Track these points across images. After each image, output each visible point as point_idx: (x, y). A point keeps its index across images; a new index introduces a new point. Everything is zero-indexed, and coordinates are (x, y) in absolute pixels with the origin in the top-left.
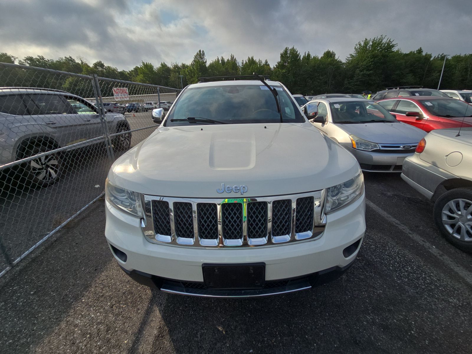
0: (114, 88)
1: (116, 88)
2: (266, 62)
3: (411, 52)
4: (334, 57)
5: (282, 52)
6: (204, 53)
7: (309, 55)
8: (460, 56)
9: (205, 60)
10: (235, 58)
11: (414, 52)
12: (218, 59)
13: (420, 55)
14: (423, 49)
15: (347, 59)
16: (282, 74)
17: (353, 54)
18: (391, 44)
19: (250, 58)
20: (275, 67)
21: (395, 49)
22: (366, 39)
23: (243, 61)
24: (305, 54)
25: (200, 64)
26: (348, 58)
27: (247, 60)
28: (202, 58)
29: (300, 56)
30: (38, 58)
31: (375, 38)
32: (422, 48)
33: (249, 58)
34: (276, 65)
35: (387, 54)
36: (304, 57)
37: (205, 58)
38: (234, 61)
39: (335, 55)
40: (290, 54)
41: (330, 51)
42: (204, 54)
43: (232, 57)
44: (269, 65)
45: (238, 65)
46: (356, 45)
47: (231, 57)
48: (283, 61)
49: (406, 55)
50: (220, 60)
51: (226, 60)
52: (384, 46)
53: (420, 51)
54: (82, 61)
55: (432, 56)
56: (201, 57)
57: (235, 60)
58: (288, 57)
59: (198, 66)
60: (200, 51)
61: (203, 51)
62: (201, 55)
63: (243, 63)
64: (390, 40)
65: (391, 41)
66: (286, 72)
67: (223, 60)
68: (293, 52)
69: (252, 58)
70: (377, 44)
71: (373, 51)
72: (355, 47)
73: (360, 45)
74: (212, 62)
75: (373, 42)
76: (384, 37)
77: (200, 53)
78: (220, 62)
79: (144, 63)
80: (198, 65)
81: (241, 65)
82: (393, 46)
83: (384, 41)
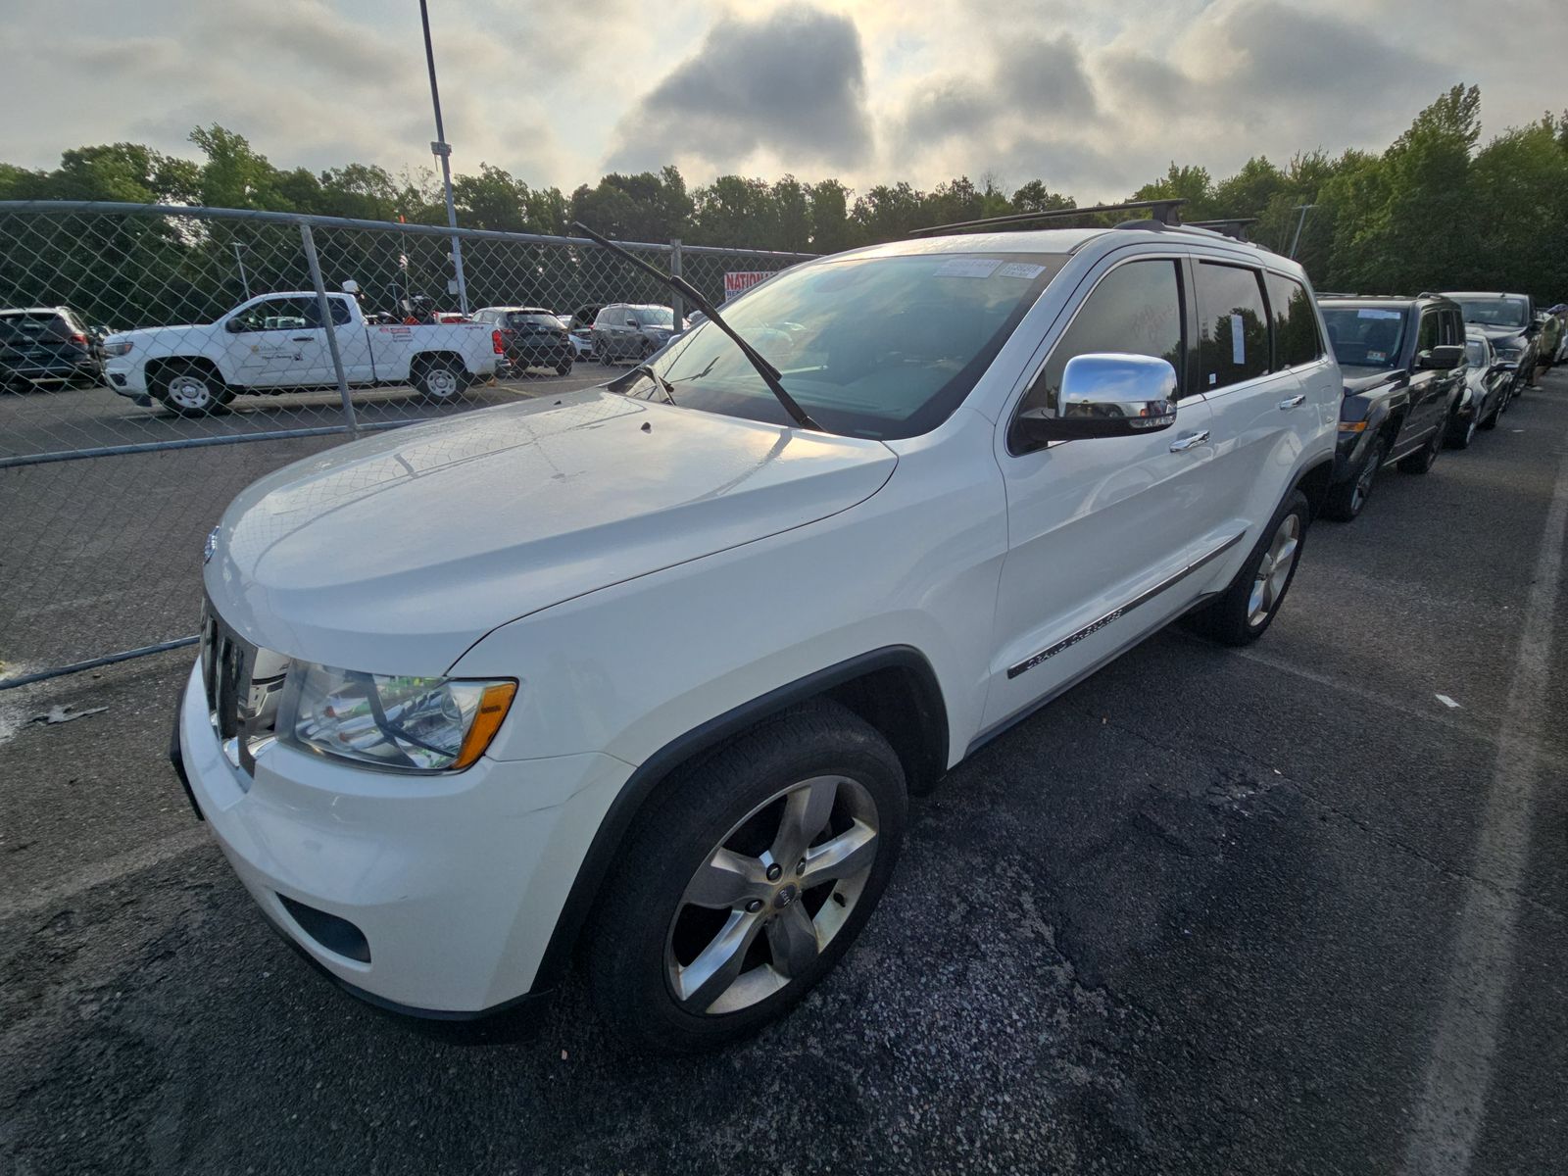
0: (730, 274)
1: (735, 274)
6: (1476, 99)
12: (1547, 123)
28: (1456, 122)
30: (898, 189)
37: (1476, 119)
42: (1473, 103)
50: (1560, 125)
54: (990, 188)
56: (1452, 118)
60: (1458, 90)
61: (1474, 90)
62: (1455, 107)
74: (1503, 135)
77: (1455, 101)
79: (1177, 171)
80: (1426, 153)
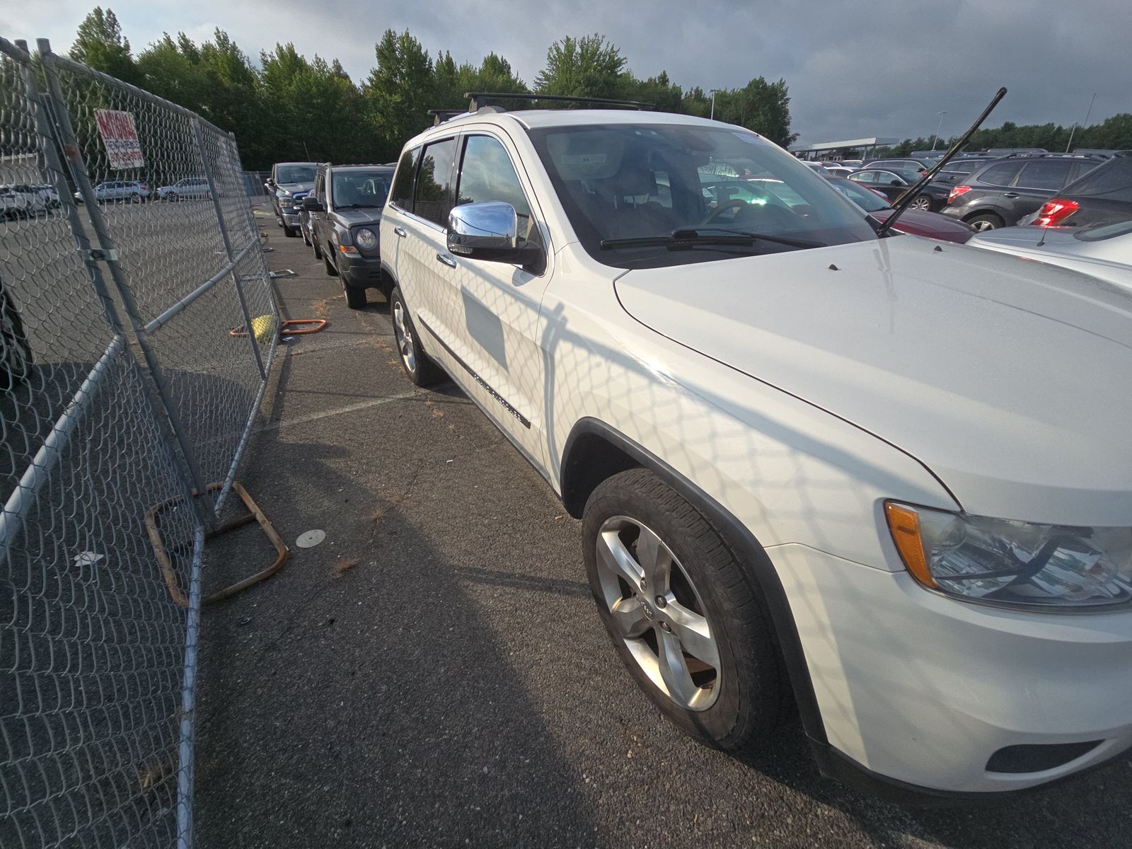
2: (338, 67)
3: (650, 80)
4: (509, 73)
5: (379, 44)
6: (115, 20)
7: (450, 61)
8: (725, 92)
9: (122, 41)
10: (231, 42)
11: (655, 80)
13: (665, 88)
14: (669, 76)
15: (536, 83)
16: (393, 108)
17: (547, 72)
18: (616, 58)
19: (284, 48)
20: (368, 84)
21: (621, 71)
22: (568, 39)
23: (263, 55)
24: (441, 57)
25: (106, 55)
26: (538, 81)
27: (275, 55)
28: (108, 36)
29: (430, 60)
31: (584, 38)
32: (667, 73)
33: (280, 49)
34: (370, 80)
35: (611, 79)
36: (439, 64)
37: (122, 34)
38: (232, 53)
39: (510, 68)
40: (402, 52)
41: (496, 57)
42: (114, 22)
43: (223, 40)
44: (346, 77)
45: (246, 65)
46: (550, 49)
47: (218, 37)
48: (389, 68)
49: (644, 85)
50: (177, 44)
51: (198, 46)
52: (604, 60)
53: (664, 79)
55: (682, 90)
56: (103, 32)
57: (234, 48)
58: (399, 61)
59: (100, 62)
60: (98, 12)
61: (109, 12)
62: (102, 25)
63: (265, 62)
64: (612, 48)
65: (615, 49)
66: (403, 102)
67: (186, 44)
68: (409, 48)
69: (291, 49)
70: (590, 53)
71: (586, 70)
72: (549, 56)
73: (558, 49)
74: (147, 49)
75: (582, 47)
76: (600, 38)
77: (101, 20)
78: (180, 51)
80: (101, 58)
81: (260, 67)
82: (619, 63)
83: (602, 48)
